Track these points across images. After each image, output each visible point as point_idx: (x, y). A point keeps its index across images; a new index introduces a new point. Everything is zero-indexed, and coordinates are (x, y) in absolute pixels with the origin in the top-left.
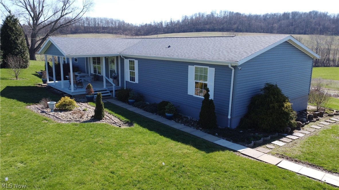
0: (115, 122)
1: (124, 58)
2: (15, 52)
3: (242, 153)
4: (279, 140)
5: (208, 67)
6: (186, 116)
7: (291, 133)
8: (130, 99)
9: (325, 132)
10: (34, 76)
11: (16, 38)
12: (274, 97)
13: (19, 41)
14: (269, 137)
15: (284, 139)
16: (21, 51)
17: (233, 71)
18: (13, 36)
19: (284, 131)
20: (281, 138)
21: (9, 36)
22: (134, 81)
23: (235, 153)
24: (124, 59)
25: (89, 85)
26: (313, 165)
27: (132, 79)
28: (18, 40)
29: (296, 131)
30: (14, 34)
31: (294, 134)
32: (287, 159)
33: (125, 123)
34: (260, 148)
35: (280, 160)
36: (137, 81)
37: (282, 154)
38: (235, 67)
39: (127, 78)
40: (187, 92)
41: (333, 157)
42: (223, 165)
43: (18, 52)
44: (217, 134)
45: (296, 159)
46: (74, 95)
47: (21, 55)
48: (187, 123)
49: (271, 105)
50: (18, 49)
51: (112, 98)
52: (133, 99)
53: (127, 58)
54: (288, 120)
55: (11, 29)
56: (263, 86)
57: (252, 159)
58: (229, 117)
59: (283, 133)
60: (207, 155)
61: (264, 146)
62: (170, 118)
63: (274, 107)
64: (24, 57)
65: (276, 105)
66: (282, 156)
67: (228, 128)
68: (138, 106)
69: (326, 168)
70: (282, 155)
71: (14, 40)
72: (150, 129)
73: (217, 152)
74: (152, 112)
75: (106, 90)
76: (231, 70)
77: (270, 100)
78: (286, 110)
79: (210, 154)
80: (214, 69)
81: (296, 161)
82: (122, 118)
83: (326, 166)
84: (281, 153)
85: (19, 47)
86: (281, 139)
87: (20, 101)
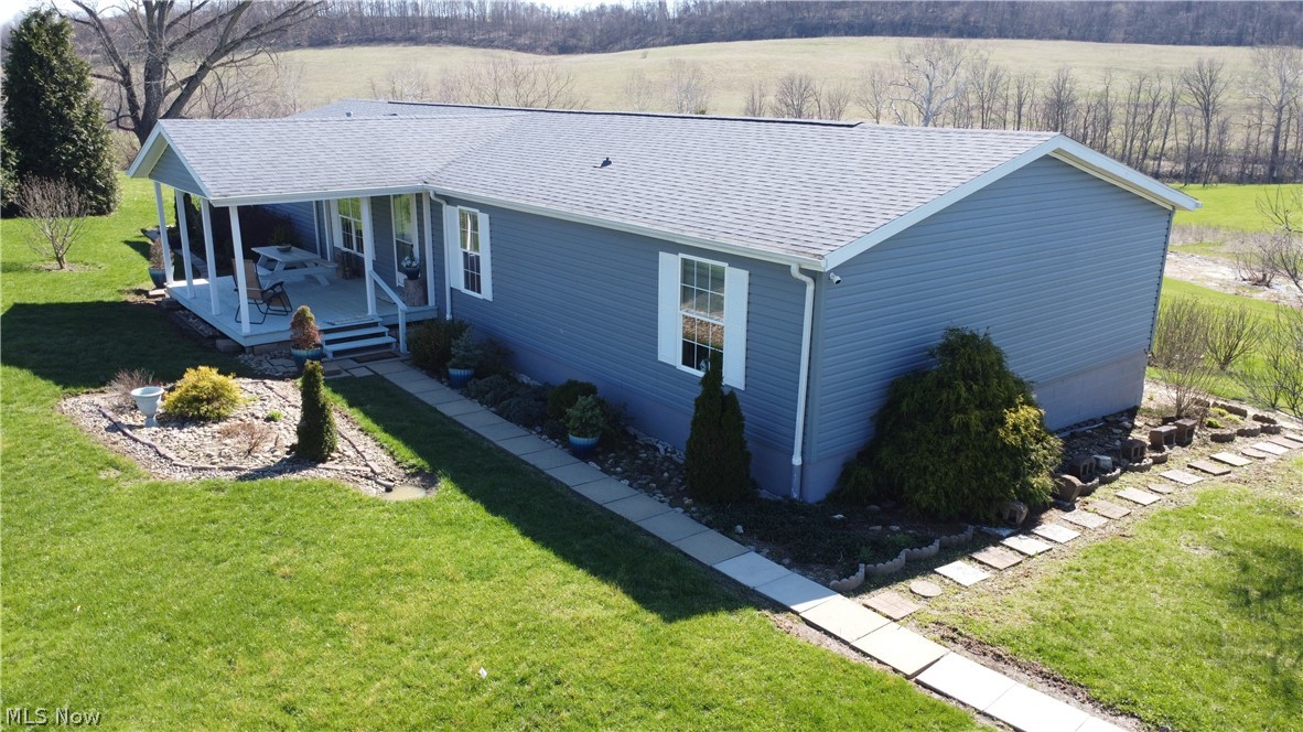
0: (372, 471)
1: (443, 202)
2: (64, 154)
3: (804, 619)
4: (971, 559)
5: (725, 265)
6: (654, 441)
7: (1027, 527)
8: (455, 366)
9: (1161, 524)
10: (132, 250)
11: (63, 98)
12: (969, 389)
13: (78, 112)
14: (934, 548)
15: (991, 555)
16: (85, 151)
17: (810, 289)
18: (54, 92)
19: (1000, 515)
20: (978, 549)
21: (38, 93)
22: (479, 292)
23: (781, 617)
24: (441, 205)
25: (303, 311)
26: (1055, 680)
27: (473, 281)
28: (71, 106)
29: (1054, 513)
30: (57, 83)
31: (1039, 530)
32: (968, 646)
33: (413, 475)
34: (884, 598)
35: (938, 650)
36: (486, 293)
37: (957, 624)
38: (815, 276)
39: (456, 277)
40: (656, 352)
41: (1144, 642)
42: (709, 679)
43: (73, 154)
44: (740, 528)
45: (1002, 650)
46: (252, 347)
47: (88, 163)
48: (645, 474)
49: (956, 420)
50: (73, 142)
51: (394, 355)
52: (466, 368)
53: (451, 200)
54: (1017, 475)
55: (43, 63)
56: (937, 339)
57: (835, 646)
58: (797, 460)
59: (996, 527)
60: (664, 629)
61: (901, 586)
62: (583, 454)
63: (966, 425)
64: (99, 172)
65: (975, 417)
66: (952, 636)
67: (793, 501)
68: (479, 396)
69: (1097, 693)
70: (955, 630)
71: (56, 108)
72: (495, 503)
73: (707, 619)
74: (528, 421)
75: (375, 325)
76: (804, 285)
77: (953, 398)
78: (1012, 439)
79: (680, 625)
80: (747, 272)
81: (998, 657)
82: (405, 453)
83: (1102, 683)
84: (952, 622)
85: (79, 134)
86: (976, 555)
87: (44, 376)
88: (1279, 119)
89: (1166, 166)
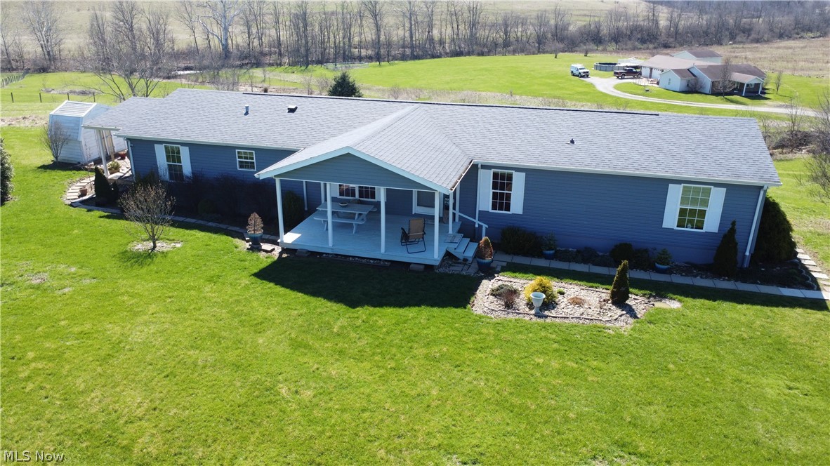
4: (811, 271)
5: (712, 187)
8: (547, 249)
14: (804, 271)
17: (762, 192)
22: (509, 210)
25: (487, 240)
27: (502, 206)
31: (799, 257)
33: (649, 297)
36: (516, 210)
39: (485, 205)
40: (661, 224)
44: (758, 282)
53: (487, 167)
58: (747, 253)
59: (793, 259)
61: (820, 284)
67: (743, 268)
80: (726, 189)
86: (809, 269)
88: (411, 23)
89: (364, 52)
